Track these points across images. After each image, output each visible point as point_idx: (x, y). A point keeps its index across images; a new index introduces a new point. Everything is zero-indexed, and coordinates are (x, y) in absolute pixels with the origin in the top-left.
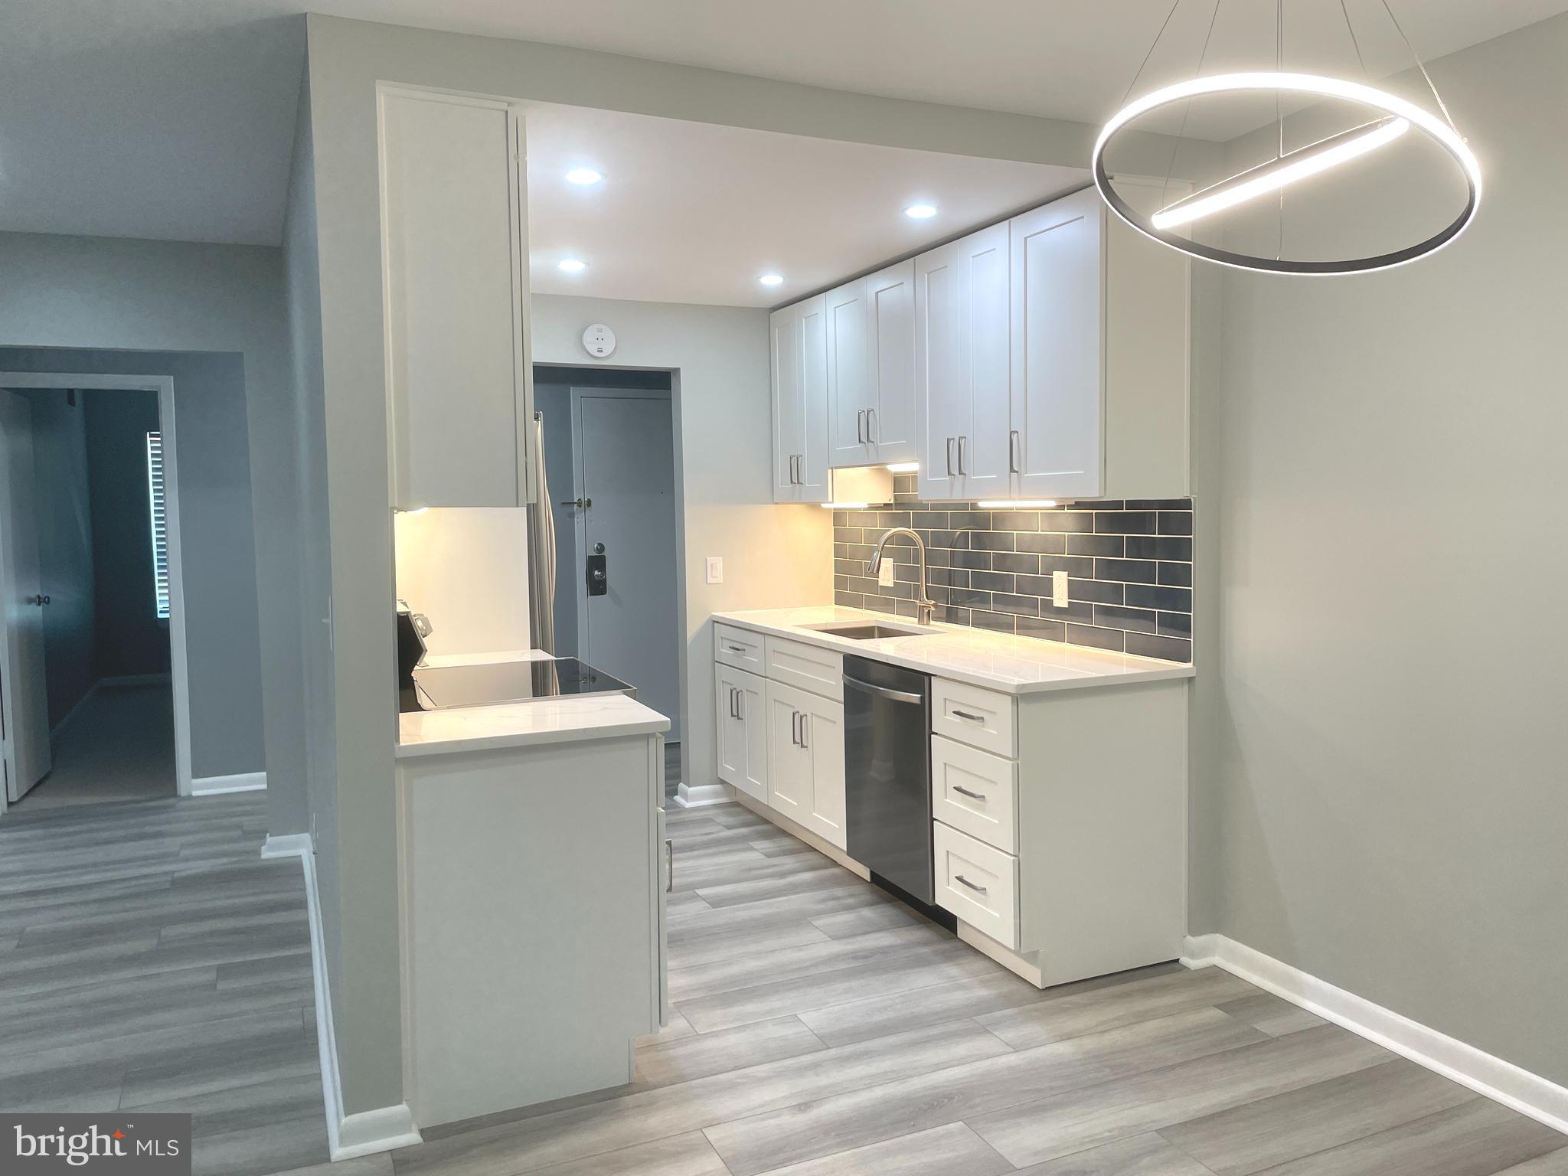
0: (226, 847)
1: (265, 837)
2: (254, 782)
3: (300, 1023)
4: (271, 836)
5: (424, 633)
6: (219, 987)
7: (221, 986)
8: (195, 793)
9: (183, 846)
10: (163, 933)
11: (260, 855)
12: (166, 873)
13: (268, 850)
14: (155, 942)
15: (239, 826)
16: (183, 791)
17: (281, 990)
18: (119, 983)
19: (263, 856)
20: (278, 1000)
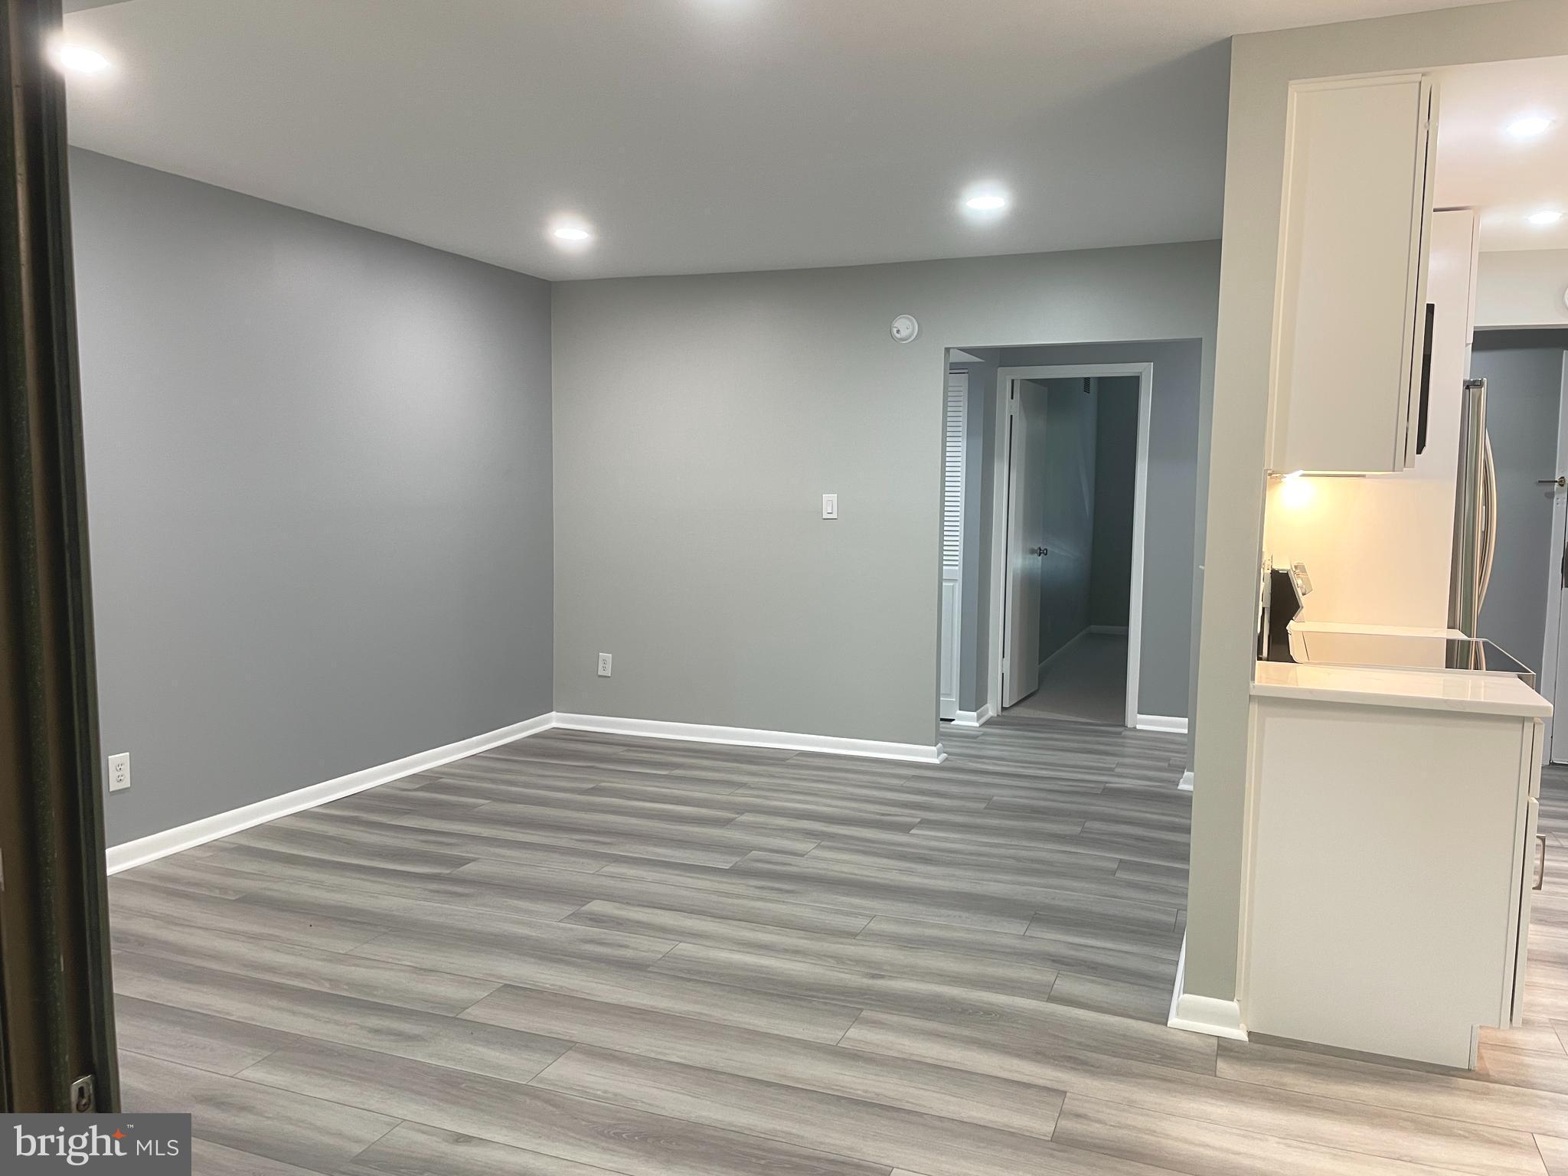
0: (1151, 773)
1: (1184, 772)
2: (1178, 725)
3: (1173, 920)
4: (1187, 771)
5: (1304, 591)
6: (1117, 875)
7: (1120, 875)
8: (1139, 727)
9: (1119, 765)
10: (1087, 825)
11: (1178, 785)
12: (1101, 782)
13: (1185, 783)
14: (1079, 829)
15: (1168, 759)
16: (1129, 724)
17: (1163, 891)
18: (1045, 851)
19: (1179, 788)
20: (1162, 898)
